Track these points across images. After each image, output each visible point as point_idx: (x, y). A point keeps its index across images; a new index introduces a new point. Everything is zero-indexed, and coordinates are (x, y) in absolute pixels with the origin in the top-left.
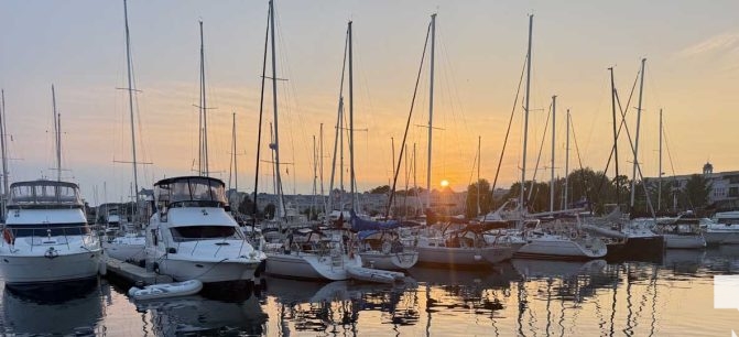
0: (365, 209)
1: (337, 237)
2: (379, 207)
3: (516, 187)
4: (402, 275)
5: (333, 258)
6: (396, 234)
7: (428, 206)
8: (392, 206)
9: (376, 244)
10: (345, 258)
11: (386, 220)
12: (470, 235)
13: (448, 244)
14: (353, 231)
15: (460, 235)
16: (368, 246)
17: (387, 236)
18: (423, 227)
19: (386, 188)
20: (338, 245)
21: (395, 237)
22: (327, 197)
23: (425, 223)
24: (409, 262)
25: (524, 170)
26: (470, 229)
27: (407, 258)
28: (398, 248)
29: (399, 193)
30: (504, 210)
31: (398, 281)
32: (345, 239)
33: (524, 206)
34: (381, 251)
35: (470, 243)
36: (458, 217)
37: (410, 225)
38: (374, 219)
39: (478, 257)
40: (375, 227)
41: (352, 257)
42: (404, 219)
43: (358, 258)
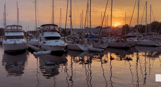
0: (94, 32)
1: (86, 39)
2: (98, 32)
3: (136, 26)
4: (104, 50)
5: (85, 45)
6: (102, 39)
7: (111, 31)
8: (101, 31)
9: (96, 41)
10: (88, 45)
11: (99, 35)
12: (122, 39)
13: (116, 42)
14: (90, 38)
15: (120, 39)
16: (94, 42)
17: (99, 39)
18: (110, 37)
19: (100, 27)
20: (86, 42)
21: (101, 40)
22: (84, 29)
23: (110, 36)
24: (105, 47)
25: (138, 22)
26: (122, 37)
27: (105, 45)
28: (102, 43)
29: (104, 28)
30: (133, 32)
31: (102, 51)
32: (88, 40)
33: (138, 31)
34: (98, 43)
35: (122, 41)
36: (119, 34)
37: (106, 36)
38: (96, 35)
39: (124, 45)
40: (96, 37)
41: (90, 45)
42: (105, 35)
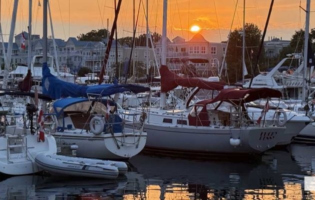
0: (69, 65)
1: (19, 106)
2: (90, 63)
3: (299, 35)
5: (10, 141)
6: (112, 103)
8: (111, 60)
9: (81, 119)
10: (30, 140)
11: (100, 82)
12: (225, 107)
13: (192, 120)
14: (46, 98)
15: (211, 107)
16: (68, 121)
17: (99, 106)
18: (158, 95)
19: (103, 33)
20: (20, 120)
21: (110, 108)
22: (6, 44)
23: (158, 88)
24: (133, 146)
25: (308, 12)
26: (224, 97)
27: (128, 140)
28: (115, 125)
29: (125, 41)
30: (281, 70)
32: (31, 110)
33: (309, 65)
34: (88, 129)
35: (226, 119)
37: (136, 90)
38: (83, 80)
39: (235, 141)
40: (80, 92)
41: (42, 138)
42: (131, 81)
43: (51, 140)
